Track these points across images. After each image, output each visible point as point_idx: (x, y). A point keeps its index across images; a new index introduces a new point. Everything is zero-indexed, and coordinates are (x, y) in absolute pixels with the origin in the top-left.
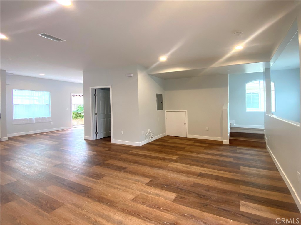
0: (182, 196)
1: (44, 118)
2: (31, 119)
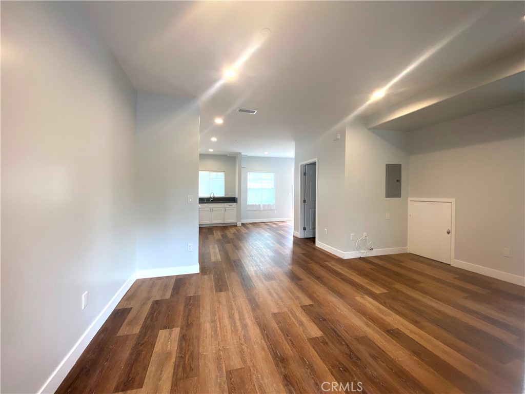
0: (327, 340)
1: (269, 205)
2: (259, 205)
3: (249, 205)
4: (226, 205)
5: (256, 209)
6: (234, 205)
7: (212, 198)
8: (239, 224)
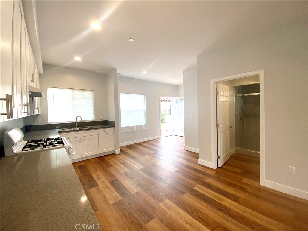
1: (141, 126)
2: (133, 126)
3: (123, 127)
4: (101, 131)
5: (131, 131)
6: (111, 130)
7: (78, 123)
8: (118, 151)
